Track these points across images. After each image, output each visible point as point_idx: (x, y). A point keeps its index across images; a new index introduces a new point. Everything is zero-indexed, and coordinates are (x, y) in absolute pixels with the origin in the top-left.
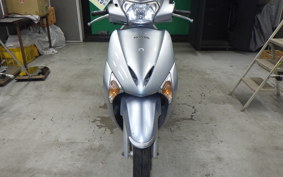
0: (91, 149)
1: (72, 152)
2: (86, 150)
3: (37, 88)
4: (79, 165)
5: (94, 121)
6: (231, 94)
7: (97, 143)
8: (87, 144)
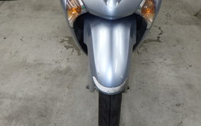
0: (58, 72)
1: (39, 75)
2: (53, 72)
3: (10, 7)
4: (45, 89)
5: (63, 41)
6: (196, 15)
7: (64, 65)
8: (54, 66)
